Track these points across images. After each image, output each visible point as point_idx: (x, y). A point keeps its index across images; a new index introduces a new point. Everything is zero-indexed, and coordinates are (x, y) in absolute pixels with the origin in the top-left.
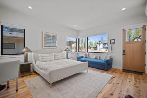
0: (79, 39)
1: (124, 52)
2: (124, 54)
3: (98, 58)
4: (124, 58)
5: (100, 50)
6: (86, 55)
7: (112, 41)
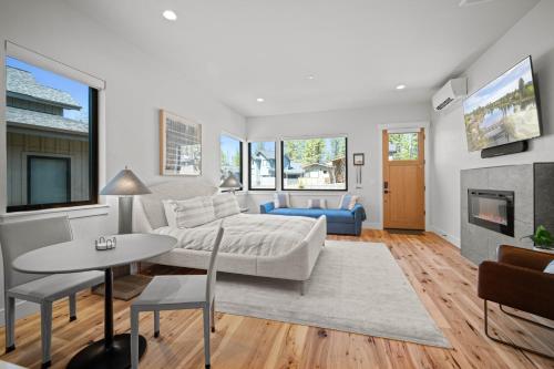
0: (249, 144)
1: (386, 185)
2: (386, 192)
3: (322, 205)
4: (385, 201)
5: (259, 183)
6: (282, 198)
7: (359, 159)
